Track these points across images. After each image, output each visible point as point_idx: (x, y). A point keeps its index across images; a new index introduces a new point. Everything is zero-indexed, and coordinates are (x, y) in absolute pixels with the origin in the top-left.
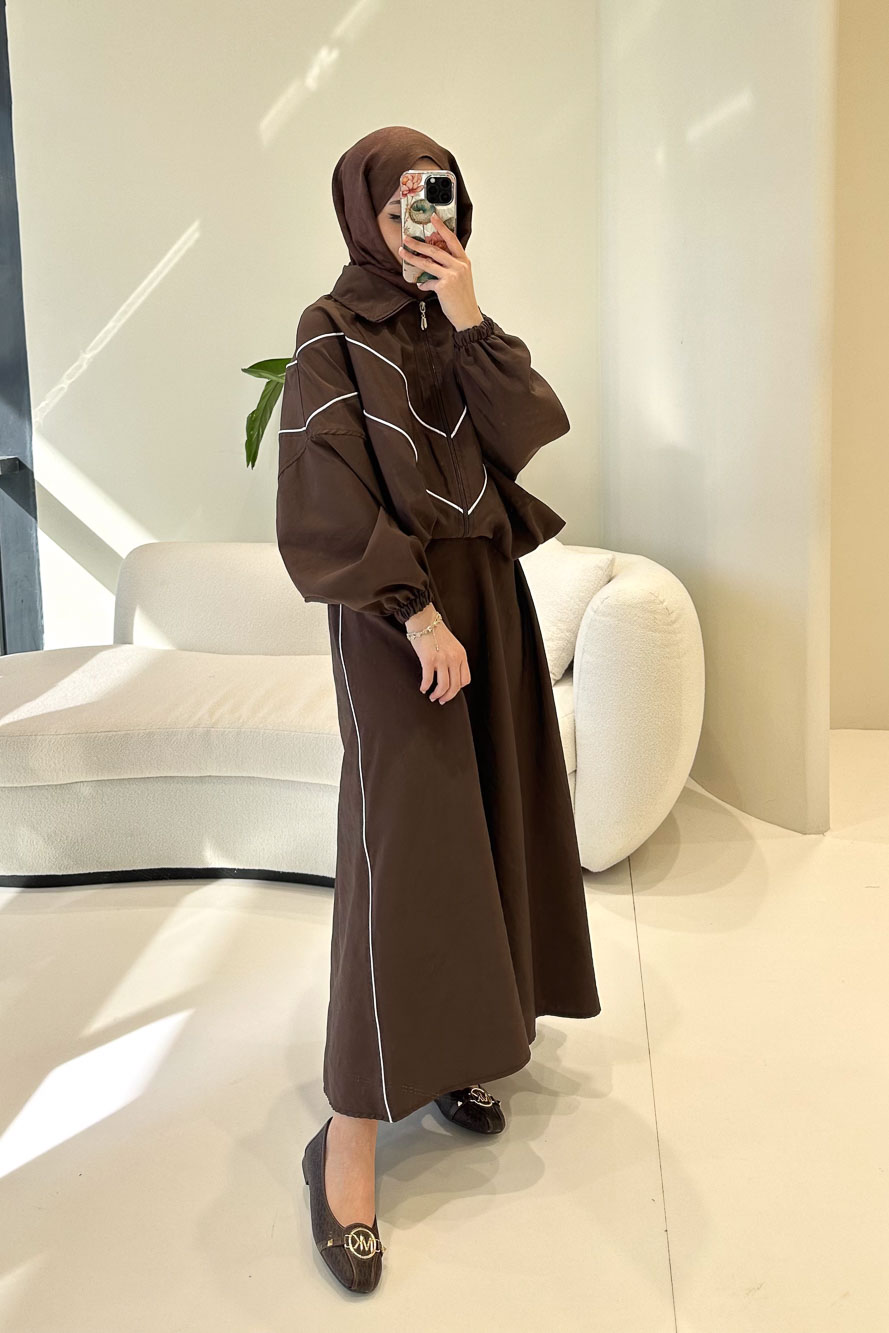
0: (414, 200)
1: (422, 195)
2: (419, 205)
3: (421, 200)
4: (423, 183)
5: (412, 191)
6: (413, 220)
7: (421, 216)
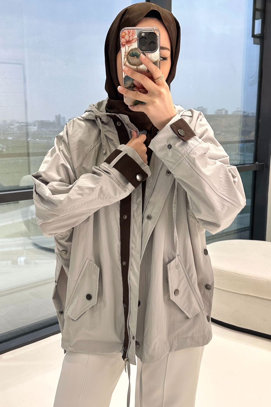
0: (130, 49)
1: (135, 45)
2: (134, 52)
3: (135, 49)
4: (136, 37)
5: (129, 42)
6: (130, 63)
7: (135, 60)
